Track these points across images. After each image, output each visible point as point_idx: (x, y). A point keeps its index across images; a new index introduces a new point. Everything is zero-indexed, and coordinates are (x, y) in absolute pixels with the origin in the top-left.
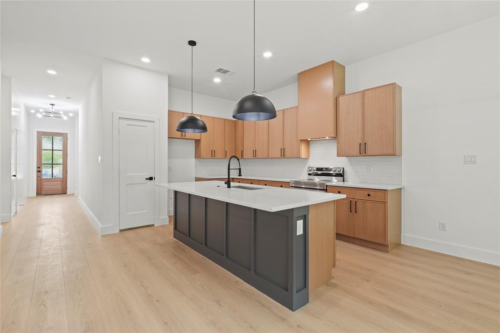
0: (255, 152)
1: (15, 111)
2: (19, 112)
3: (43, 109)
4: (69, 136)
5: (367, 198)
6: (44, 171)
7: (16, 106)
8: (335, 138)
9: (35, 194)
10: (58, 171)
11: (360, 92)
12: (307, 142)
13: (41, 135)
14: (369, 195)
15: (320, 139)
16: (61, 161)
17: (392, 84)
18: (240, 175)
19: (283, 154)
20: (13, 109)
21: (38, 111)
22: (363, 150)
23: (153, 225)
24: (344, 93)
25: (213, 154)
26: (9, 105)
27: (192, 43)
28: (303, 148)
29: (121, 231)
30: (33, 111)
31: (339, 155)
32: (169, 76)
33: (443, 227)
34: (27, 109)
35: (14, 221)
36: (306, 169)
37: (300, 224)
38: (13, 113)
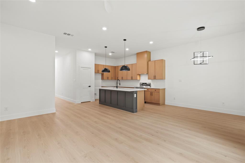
0: (122, 77)
5: (155, 91)
8: (147, 74)
11: (154, 61)
12: (140, 75)
15: (143, 74)
17: (162, 60)
19: (132, 79)
22: (155, 78)
23: (90, 101)
24: (150, 61)
25: (108, 78)
27: (106, 47)
28: (138, 77)
29: (81, 103)
33: (174, 99)
36: (139, 83)
37: (135, 95)
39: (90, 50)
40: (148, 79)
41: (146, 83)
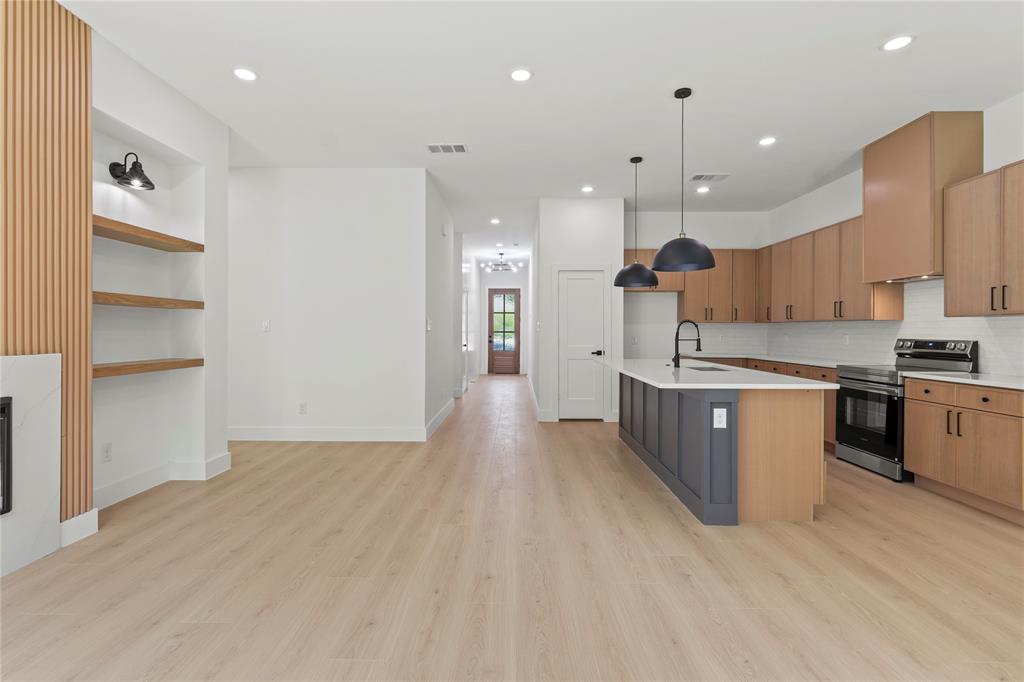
0: (789, 308)
1: (466, 268)
2: (470, 268)
3: (492, 261)
4: (522, 293)
5: (981, 406)
6: (495, 340)
7: (467, 262)
9: (486, 372)
10: (511, 342)
11: (995, 171)
12: (897, 287)
13: (493, 292)
14: (985, 400)
15: (916, 279)
16: (512, 329)
18: (699, 349)
19: (839, 313)
20: (464, 265)
21: (487, 266)
22: (999, 303)
23: (601, 420)
25: (709, 315)
26: (459, 260)
28: (881, 302)
29: (560, 420)
30: (483, 265)
31: (948, 313)
32: (625, 200)
34: (479, 262)
35: (464, 397)
36: (892, 344)
37: (720, 413)
38: (464, 270)
39: (587, 189)
40: (946, 315)
41: (942, 344)
